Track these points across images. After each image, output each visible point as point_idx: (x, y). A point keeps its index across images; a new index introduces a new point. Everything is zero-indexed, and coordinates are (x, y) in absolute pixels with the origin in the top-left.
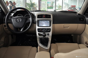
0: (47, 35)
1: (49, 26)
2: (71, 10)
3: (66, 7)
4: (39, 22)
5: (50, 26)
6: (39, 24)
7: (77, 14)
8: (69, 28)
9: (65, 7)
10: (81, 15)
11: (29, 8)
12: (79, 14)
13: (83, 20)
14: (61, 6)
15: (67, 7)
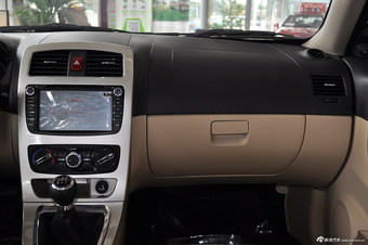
0: (94, 192)
1: (108, 126)
2: (299, 30)
3: (269, 13)
4: (38, 102)
5: (115, 129)
6: (37, 116)
7: (304, 53)
8: (244, 142)
9: (264, 11)
10: (329, 57)
11: (36, 13)
12: (314, 53)
13: (339, 90)
14: (239, 7)
15: (279, 15)
